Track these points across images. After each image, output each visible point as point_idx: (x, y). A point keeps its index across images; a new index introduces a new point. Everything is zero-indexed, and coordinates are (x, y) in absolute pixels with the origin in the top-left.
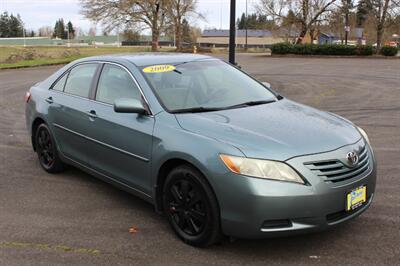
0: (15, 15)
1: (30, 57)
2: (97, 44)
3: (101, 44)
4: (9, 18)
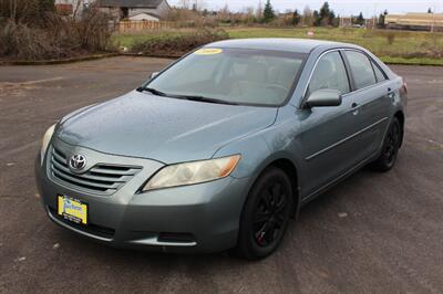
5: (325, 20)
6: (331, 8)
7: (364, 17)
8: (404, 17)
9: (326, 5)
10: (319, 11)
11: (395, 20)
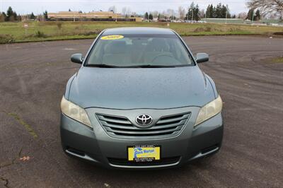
0: (225, 5)
1: (209, 30)
2: (273, 25)
3: (276, 25)
4: (222, 7)
5: (12, 17)
6: (14, 10)
7: (35, 15)
8: (59, 14)
9: (10, 9)
10: (6, 13)
11: (53, 16)
